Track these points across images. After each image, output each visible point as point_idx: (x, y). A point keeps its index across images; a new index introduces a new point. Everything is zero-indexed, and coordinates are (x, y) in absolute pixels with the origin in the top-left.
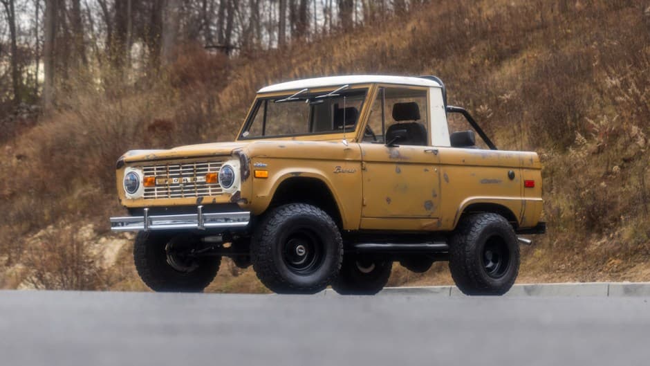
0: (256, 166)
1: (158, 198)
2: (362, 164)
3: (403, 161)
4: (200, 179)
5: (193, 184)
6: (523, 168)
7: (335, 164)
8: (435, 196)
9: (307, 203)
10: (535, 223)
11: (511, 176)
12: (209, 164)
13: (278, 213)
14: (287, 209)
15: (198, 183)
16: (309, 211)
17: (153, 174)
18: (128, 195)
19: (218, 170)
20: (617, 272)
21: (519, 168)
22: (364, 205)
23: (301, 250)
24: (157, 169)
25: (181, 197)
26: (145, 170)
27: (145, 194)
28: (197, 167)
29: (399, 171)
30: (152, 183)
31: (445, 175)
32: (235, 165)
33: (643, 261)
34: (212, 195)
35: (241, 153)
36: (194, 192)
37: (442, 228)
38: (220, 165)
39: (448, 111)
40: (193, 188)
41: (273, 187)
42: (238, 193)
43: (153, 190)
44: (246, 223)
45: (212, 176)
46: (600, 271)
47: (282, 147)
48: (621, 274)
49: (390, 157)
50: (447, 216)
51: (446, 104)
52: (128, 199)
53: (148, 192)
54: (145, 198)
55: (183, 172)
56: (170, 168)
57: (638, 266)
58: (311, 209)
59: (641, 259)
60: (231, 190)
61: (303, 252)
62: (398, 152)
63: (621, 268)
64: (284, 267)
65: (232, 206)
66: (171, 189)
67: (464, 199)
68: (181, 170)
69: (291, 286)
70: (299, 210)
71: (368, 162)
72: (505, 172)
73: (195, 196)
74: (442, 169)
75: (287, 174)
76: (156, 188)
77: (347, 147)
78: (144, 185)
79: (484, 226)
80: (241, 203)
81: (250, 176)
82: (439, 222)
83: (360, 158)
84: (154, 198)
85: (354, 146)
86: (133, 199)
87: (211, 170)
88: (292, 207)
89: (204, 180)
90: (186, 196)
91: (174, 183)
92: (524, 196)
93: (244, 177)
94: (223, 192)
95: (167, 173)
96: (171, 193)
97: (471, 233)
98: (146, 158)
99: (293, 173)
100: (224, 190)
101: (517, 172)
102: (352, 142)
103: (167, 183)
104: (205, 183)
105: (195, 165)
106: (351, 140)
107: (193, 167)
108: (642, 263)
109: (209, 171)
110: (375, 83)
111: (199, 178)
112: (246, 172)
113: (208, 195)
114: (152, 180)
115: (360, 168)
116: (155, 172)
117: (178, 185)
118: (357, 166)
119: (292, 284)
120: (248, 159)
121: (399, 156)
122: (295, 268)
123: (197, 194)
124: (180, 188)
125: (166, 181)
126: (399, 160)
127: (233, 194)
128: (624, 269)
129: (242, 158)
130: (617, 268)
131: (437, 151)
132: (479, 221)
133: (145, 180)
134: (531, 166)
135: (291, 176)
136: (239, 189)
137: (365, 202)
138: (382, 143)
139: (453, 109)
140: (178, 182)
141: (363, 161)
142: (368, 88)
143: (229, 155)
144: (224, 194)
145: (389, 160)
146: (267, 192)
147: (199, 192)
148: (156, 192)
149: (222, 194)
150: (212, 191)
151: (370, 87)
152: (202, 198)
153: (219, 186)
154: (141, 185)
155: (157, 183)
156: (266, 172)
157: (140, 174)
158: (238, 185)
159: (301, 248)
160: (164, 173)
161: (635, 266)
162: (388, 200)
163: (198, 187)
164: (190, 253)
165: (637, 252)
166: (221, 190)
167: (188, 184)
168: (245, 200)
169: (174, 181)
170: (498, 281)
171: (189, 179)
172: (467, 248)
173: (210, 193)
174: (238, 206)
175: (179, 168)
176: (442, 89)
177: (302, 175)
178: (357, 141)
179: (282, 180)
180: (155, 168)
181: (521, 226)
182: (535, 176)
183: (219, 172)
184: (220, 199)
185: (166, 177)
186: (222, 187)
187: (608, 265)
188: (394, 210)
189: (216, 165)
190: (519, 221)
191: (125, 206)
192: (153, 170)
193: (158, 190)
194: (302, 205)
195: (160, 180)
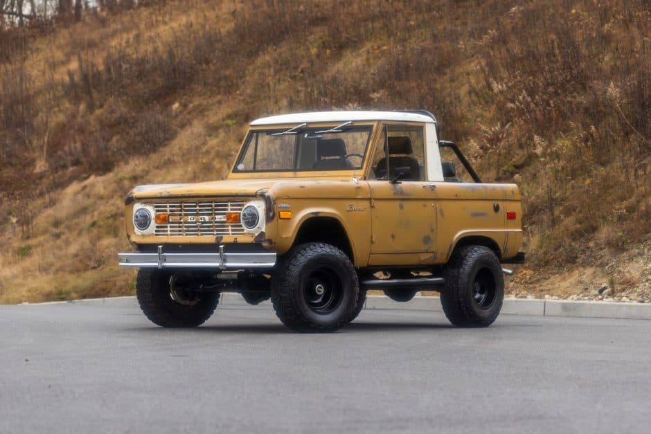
0: (280, 207)
1: (172, 235)
2: (371, 203)
3: (405, 197)
4: (219, 218)
5: (211, 222)
6: (506, 200)
7: (347, 203)
8: (432, 230)
9: (326, 243)
10: (516, 253)
11: (496, 209)
12: (229, 204)
13: (299, 253)
14: (308, 249)
15: (216, 222)
16: (328, 250)
17: (166, 211)
18: (137, 231)
19: (241, 210)
20: (531, 283)
21: (503, 200)
22: (372, 242)
23: (320, 289)
24: (170, 206)
25: (197, 235)
26: (156, 207)
27: (156, 231)
28: (216, 206)
29: (402, 207)
30: (166, 220)
31: (441, 210)
32: (259, 207)
33: (557, 273)
34: (233, 234)
35: (267, 194)
36: (212, 231)
37: (437, 262)
38: (243, 205)
39: (441, 145)
40: (212, 227)
41: (296, 227)
42: (262, 234)
43: (166, 227)
44: (273, 264)
45: (233, 215)
46: (512, 281)
47: (302, 187)
48: (537, 286)
49: (395, 194)
50: (441, 249)
51: (439, 138)
52: (138, 235)
53: (160, 229)
54: (156, 235)
55: (200, 210)
56: (185, 206)
57: (553, 279)
58: (330, 248)
59: (554, 271)
60: (255, 231)
61: (322, 290)
62: (401, 188)
63: (535, 279)
64: (306, 307)
65: (256, 246)
66: (186, 227)
67: (456, 233)
68: (198, 208)
69: (313, 325)
70: (319, 250)
71: (376, 199)
72: (490, 205)
73: (213, 234)
74: (438, 204)
75: (308, 214)
76: (169, 225)
77: (357, 185)
78: (156, 222)
79: (475, 259)
80: (265, 244)
81: (276, 218)
82: (435, 257)
83: (369, 196)
84: (167, 235)
85: (363, 183)
86: (143, 236)
87: (231, 210)
88: (312, 247)
89: (225, 220)
90: (202, 235)
91: (189, 220)
92: (507, 228)
93: (269, 219)
94: (245, 232)
95: (181, 211)
96: (186, 231)
97: (464, 266)
98: (159, 195)
99: (312, 213)
100: (246, 230)
101: (501, 204)
102: (361, 179)
103: (182, 221)
104: (225, 222)
105: (213, 204)
106: (360, 177)
107: (211, 206)
108: (557, 275)
109: (229, 211)
110: (379, 121)
111: (217, 217)
112: (271, 214)
113: (228, 234)
114: (165, 218)
115: (369, 205)
116: (168, 209)
117: (195, 223)
118: (366, 204)
119: (314, 323)
120: (274, 201)
121: (402, 193)
122: (314, 307)
123: (215, 233)
124: (196, 227)
125: (181, 219)
126: (402, 197)
127: (256, 235)
128: (538, 281)
129: (268, 200)
130: (530, 279)
131: (434, 186)
132: (469, 254)
133: (157, 217)
134: (512, 199)
135: (311, 216)
136: (263, 230)
137: (373, 239)
138: (387, 180)
139: (445, 143)
140: (194, 220)
141: (372, 198)
142: (373, 126)
143: (254, 196)
144: (247, 235)
145: (393, 197)
146: (290, 232)
147: (217, 231)
148: (169, 229)
149: (243, 234)
150: (232, 230)
151: (375, 124)
152: (222, 238)
153: (241, 226)
154: (153, 222)
155: (171, 221)
156: (290, 213)
157: (151, 211)
158: (262, 226)
159: (320, 287)
160: (177, 211)
161: (549, 278)
162: (393, 237)
163: (217, 226)
164: (199, 288)
165: (547, 263)
166: (243, 230)
167: (205, 222)
168: (270, 241)
169: (190, 218)
170: (486, 313)
171: (207, 218)
172: (460, 280)
173: (230, 232)
174: (262, 246)
175: (195, 206)
176: (435, 123)
177: (320, 215)
178: (365, 179)
179: (304, 220)
180: (168, 205)
181: (503, 257)
182: (516, 208)
183: (242, 212)
184: (242, 239)
185: (180, 215)
186: (244, 227)
187: (519, 275)
188: (398, 246)
189: (239, 205)
190: (502, 252)
191: (134, 242)
192: (166, 207)
193: (171, 227)
194: (321, 245)
195: (173, 217)
